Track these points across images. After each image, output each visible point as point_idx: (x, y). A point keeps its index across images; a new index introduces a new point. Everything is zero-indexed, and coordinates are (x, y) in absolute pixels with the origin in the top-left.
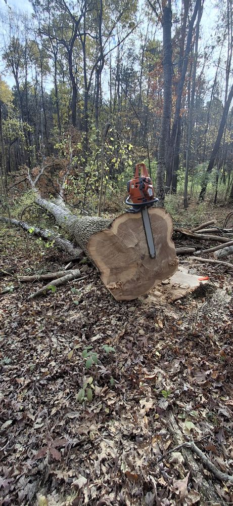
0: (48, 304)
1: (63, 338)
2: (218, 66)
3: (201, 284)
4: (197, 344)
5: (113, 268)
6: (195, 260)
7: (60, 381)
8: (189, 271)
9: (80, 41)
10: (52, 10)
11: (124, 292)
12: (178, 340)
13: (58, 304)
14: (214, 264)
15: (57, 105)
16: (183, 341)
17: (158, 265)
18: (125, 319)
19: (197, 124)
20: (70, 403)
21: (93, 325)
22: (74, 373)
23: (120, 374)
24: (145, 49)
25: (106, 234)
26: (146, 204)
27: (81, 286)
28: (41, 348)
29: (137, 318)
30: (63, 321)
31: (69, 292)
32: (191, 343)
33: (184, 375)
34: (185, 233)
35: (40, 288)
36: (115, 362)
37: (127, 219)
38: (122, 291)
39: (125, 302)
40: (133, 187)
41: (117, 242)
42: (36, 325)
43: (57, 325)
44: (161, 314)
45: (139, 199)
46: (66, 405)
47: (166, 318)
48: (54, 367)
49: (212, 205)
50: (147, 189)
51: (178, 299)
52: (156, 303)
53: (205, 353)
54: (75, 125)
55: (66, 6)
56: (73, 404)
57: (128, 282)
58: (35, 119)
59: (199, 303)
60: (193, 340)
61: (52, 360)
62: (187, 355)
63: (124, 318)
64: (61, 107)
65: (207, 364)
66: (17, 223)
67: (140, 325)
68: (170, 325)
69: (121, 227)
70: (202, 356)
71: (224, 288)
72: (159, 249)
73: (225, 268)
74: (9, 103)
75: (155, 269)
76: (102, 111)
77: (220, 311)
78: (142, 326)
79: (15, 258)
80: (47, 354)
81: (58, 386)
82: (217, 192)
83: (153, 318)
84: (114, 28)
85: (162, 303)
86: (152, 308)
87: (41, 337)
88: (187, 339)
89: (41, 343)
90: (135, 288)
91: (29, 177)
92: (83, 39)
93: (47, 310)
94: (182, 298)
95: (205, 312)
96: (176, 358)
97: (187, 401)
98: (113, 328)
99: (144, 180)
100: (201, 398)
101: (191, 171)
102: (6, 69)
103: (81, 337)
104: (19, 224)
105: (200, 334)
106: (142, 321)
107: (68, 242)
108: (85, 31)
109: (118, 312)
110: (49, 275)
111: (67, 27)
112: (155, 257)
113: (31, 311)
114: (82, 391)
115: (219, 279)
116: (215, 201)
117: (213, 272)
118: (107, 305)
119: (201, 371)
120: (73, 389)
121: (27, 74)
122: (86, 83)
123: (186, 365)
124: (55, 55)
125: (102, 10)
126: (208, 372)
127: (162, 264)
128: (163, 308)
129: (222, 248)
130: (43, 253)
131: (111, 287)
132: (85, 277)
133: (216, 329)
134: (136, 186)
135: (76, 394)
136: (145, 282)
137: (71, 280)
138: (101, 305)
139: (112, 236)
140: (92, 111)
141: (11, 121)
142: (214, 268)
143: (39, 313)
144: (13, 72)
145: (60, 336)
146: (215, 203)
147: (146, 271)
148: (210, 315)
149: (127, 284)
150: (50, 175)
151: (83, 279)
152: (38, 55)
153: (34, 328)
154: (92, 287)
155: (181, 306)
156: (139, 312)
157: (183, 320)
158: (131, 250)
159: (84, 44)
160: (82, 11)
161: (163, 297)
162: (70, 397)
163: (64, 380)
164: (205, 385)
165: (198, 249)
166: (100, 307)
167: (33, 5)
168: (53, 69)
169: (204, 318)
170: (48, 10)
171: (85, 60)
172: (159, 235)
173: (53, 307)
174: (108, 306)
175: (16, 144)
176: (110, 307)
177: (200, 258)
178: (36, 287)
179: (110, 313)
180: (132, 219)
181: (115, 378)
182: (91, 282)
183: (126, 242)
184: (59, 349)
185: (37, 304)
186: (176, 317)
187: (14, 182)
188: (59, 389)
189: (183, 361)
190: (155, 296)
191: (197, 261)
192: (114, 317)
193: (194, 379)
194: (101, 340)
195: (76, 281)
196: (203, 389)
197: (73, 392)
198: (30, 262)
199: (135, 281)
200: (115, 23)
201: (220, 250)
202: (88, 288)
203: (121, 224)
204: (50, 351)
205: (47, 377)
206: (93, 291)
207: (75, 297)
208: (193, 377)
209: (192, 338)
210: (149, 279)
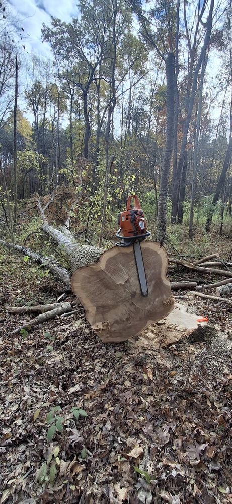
0: (31, 342)
1: (38, 387)
2: (223, 107)
3: (199, 326)
4: (192, 404)
5: (99, 307)
6: (196, 296)
7: (22, 447)
8: (188, 309)
9: (95, 84)
10: (71, 59)
11: (111, 333)
12: (168, 397)
13: (41, 342)
14: (216, 301)
15: (71, 140)
16: (175, 399)
17: (150, 304)
18: (111, 366)
19: (203, 159)
20: (27, 484)
21: (74, 371)
22: (41, 438)
23: (95, 442)
24: (155, 92)
25: (92, 268)
26: (138, 238)
27: (69, 322)
28: (10, 399)
29: (124, 365)
30: (42, 365)
31: (56, 329)
32: (184, 402)
33: (174, 448)
34: (186, 265)
35: (28, 321)
36: (91, 424)
37: (116, 253)
38: (110, 332)
39: (113, 344)
40: (123, 219)
41: (104, 278)
42: (11, 368)
43: (35, 369)
44: (153, 361)
45: (129, 233)
46: (22, 487)
47: (158, 367)
48: (19, 426)
49: (218, 236)
50: (139, 222)
51: (173, 344)
52: (147, 347)
53: (200, 417)
54: (86, 157)
55: (84, 56)
56: (30, 486)
57: (116, 322)
58: (51, 152)
59: (196, 349)
60: (187, 399)
61: (19, 416)
62: (179, 418)
63: (109, 365)
64: (75, 141)
65: (202, 433)
66: (20, 249)
67: (126, 375)
68: (161, 376)
69: (109, 262)
70: (196, 422)
71: (226, 332)
72: (152, 286)
73: (228, 307)
74: (28, 137)
75: (147, 308)
76: (113, 145)
77: (220, 360)
78: (129, 376)
79: (10, 286)
80: (15, 408)
81: (17, 456)
82: (222, 223)
83: (142, 366)
84: (126, 74)
85: (154, 348)
86: (142, 353)
87: (13, 384)
88: (180, 396)
89: (12, 392)
90: (124, 329)
91: (39, 205)
92: (98, 82)
93: (29, 349)
94: (177, 342)
95: (203, 360)
96: (164, 423)
97: (175, 491)
98: (96, 377)
99: (136, 212)
100: (193, 485)
101: (197, 202)
102: (28, 107)
103: (58, 387)
104: (22, 250)
105: (196, 391)
106: (129, 370)
107: (65, 271)
108: (100, 76)
109: (103, 356)
110: (39, 307)
111: (84, 73)
112: (147, 295)
113: (11, 350)
114: (44, 466)
115: (220, 320)
116: (221, 232)
117: (214, 312)
118: (93, 346)
119: (194, 444)
120: (35, 461)
121: (45, 112)
122: (99, 120)
123: (176, 434)
124: (72, 96)
125: (115, 59)
126: (202, 447)
127: (155, 303)
128: (155, 353)
129: (225, 284)
130: (39, 282)
131: (96, 328)
132: (76, 311)
133: (215, 384)
134: (127, 219)
135: (38, 470)
136: (136, 323)
137: (60, 314)
138: (86, 347)
139: (99, 271)
140: (104, 145)
141: (28, 153)
142: (215, 305)
143: (18, 353)
144: (34, 110)
145: (35, 383)
146: (221, 235)
147: (137, 311)
148: (209, 366)
149: (116, 325)
150: (60, 202)
151: (74, 314)
152: (57, 96)
153: (8, 371)
154: (81, 324)
155: (176, 353)
156: (127, 358)
157: (176, 370)
158: (120, 286)
159: (98, 87)
160: (98, 59)
161: (157, 340)
162: (29, 474)
163: (27, 447)
164: (198, 466)
165: (199, 283)
166: (85, 349)
167: (55, 54)
168: (69, 108)
169: (202, 368)
170: (68, 59)
171: (99, 101)
172: (153, 271)
173: (35, 345)
174: (94, 348)
175: (31, 173)
176: (96, 350)
177: (201, 294)
178: (23, 320)
179: (95, 357)
180: (123, 253)
181: (88, 448)
182: (82, 317)
183: (115, 278)
184: (29, 402)
185: (19, 342)
186: (169, 365)
187: (24, 208)
188: (19, 460)
189: (173, 428)
190: (147, 338)
191: (198, 297)
192: (98, 362)
193: (186, 454)
194: (80, 392)
195: (65, 316)
196: (196, 472)
197: (34, 467)
198: (24, 291)
199: (124, 321)
200: (128, 70)
201: (223, 286)
202: (77, 324)
203: (110, 258)
204: (19, 405)
205: (8, 441)
206: (81, 329)
207: (61, 334)
208: (185, 451)
209: (186, 395)
210: (141, 319)
